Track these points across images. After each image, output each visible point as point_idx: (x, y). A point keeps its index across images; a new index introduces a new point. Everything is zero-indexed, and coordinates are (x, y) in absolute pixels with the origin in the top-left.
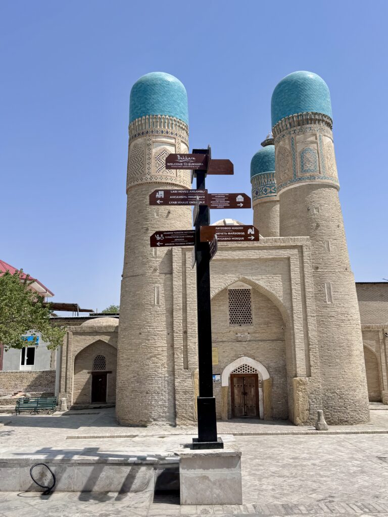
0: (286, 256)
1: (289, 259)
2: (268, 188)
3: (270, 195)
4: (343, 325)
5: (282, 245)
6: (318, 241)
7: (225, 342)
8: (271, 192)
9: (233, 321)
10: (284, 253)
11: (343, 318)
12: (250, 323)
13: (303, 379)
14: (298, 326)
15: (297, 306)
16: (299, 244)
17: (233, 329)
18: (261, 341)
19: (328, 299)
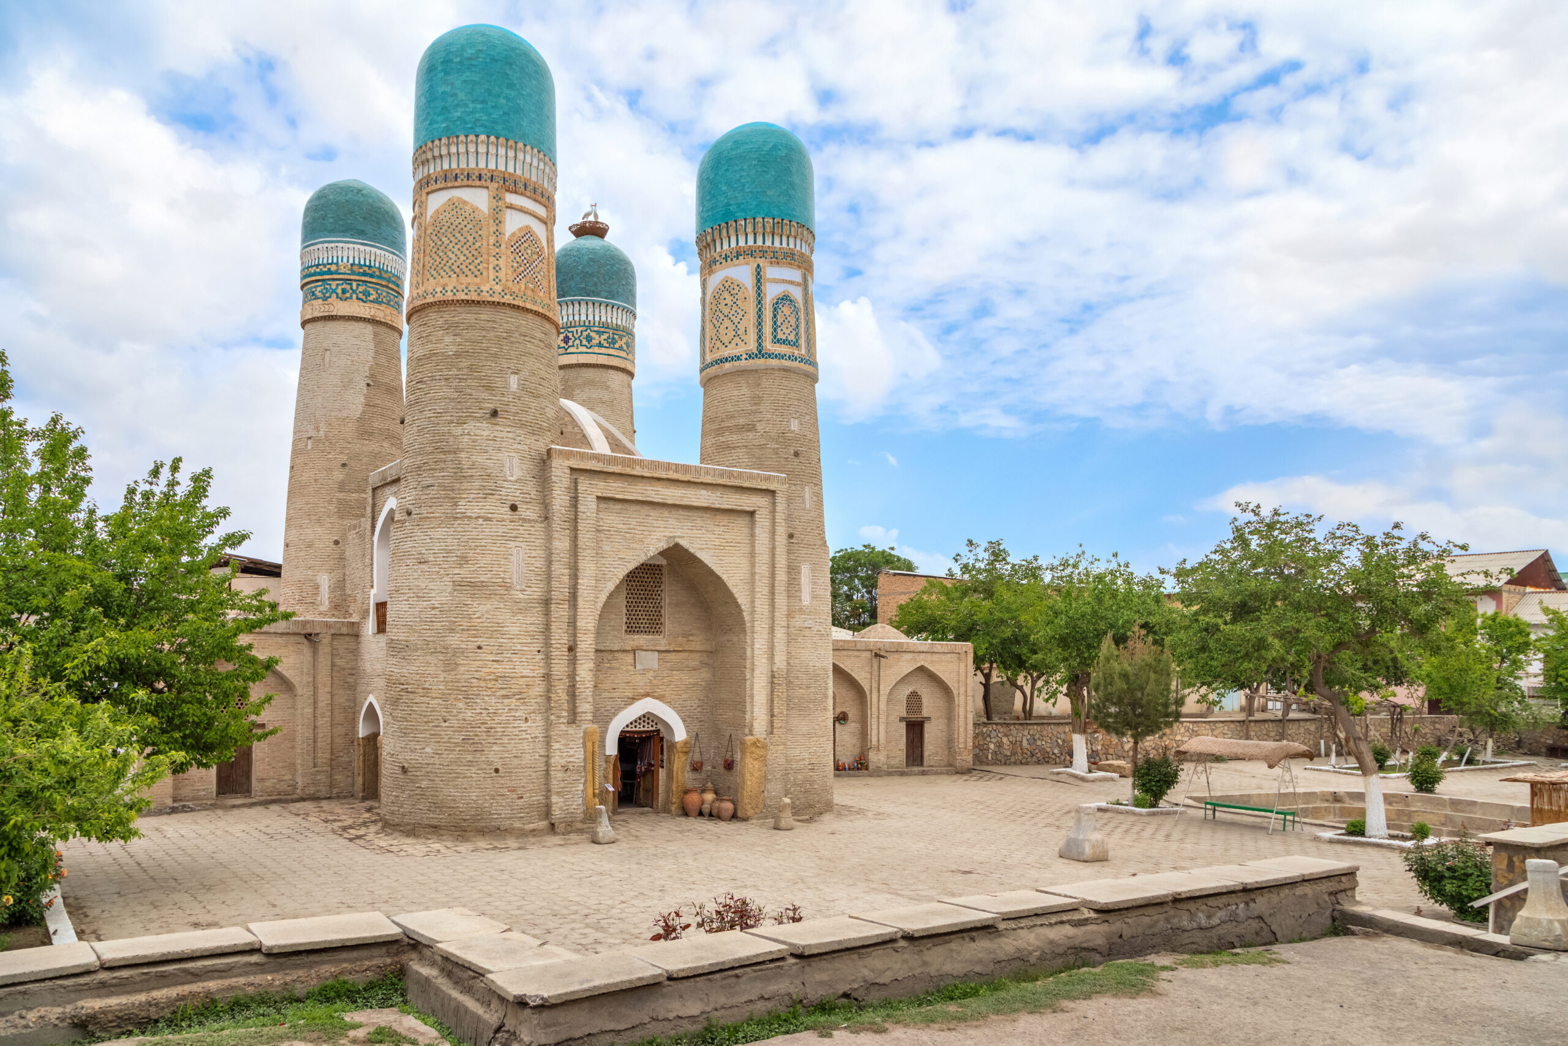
1: (754, 513)
2: (593, 334)
3: (597, 350)
5: (745, 484)
7: (616, 668)
8: (600, 345)
9: (631, 629)
10: (747, 502)
12: (660, 632)
14: (760, 644)
15: (762, 606)
16: (771, 487)
17: (630, 642)
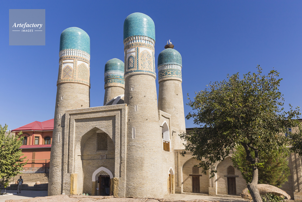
0: (114, 115)
1: (115, 116)
4: (139, 150)
5: (112, 109)
6: (131, 106)
7: (94, 159)
9: (99, 149)
10: (113, 113)
11: (140, 146)
12: (107, 150)
13: (117, 178)
14: (117, 151)
15: (117, 141)
16: (120, 108)
17: (98, 153)
18: (111, 159)
19: (133, 136)
